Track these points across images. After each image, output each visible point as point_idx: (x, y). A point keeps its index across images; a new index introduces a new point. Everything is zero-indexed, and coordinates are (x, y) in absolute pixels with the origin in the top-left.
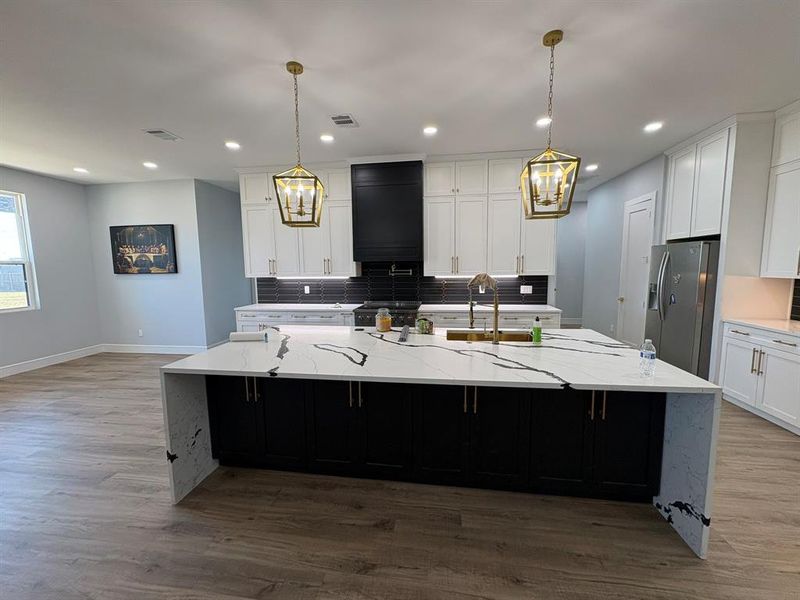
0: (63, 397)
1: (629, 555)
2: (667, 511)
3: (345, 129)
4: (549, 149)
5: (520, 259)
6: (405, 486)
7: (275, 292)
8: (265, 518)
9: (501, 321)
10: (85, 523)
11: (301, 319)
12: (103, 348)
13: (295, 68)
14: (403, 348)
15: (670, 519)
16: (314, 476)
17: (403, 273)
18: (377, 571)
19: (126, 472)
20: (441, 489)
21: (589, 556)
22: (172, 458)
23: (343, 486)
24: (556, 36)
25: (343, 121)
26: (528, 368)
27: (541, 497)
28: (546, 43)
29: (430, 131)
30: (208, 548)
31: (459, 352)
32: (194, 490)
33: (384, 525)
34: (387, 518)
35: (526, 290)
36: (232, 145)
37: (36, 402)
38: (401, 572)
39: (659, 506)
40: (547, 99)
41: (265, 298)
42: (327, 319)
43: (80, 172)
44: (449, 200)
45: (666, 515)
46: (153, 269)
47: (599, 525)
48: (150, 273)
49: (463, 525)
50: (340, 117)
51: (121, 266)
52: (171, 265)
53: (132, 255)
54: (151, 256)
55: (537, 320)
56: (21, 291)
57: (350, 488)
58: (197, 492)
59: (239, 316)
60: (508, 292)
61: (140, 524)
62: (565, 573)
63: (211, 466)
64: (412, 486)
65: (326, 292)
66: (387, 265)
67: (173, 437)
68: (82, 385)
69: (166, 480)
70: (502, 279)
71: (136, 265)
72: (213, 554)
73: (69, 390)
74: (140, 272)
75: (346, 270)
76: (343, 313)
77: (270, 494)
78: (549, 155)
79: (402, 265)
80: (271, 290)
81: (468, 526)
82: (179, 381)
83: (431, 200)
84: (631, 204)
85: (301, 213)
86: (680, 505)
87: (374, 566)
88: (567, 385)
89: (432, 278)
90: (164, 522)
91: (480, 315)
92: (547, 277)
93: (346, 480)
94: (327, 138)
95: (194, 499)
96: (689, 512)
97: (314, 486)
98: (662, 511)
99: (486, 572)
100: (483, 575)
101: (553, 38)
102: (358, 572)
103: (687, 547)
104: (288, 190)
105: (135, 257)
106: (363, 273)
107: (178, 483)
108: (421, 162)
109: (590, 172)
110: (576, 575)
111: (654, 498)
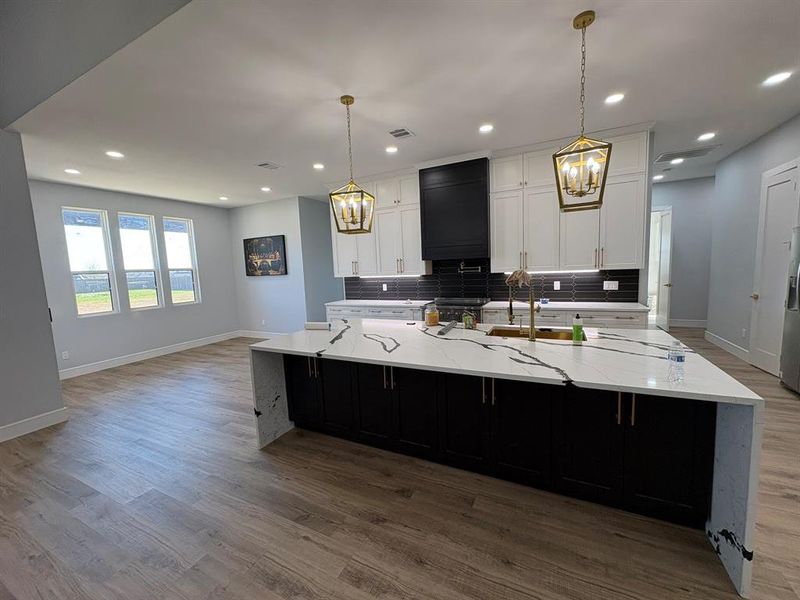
0: (210, 367)
1: (645, 571)
2: (717, 540)
3: (403, 140)
4: (582, 137)
5: (599, 253)
6: (433, 465)
7: (358, 289)
8: (316, 469)
9: (537, 317)
10: (206, 451)
11: (377, 313)
12: (240, 334)
13: (347, 100)
14: (439, 341)
15: (718, 551)
16: (361, 445)
17: (471, 270)
18: (386, 524)
19: (237, 422)
20: (465, 474)
21: (596, 561)
22: (258, 414)
23: (380, 457)
24: (587, 18)
25: (400, 133)
26: (543, 364)
27: (566, 499)
28: (576, 26)
29: (486, 129)
30: (273, 481)
31: (485, 346)
32: (274, 442)
33: (403, 492)
34: (408, 487)
35: (610, 285)
36: (319, 166)
37: (196, 369)
38: (406, 530)
39: (710, 534)
40: (580, 84)
41: (351, 295)
42: (397, 314)
43: (224, 199)
44: (515, 194)
45: (715, 545)
46: (271, 272)
47: (621, 536)
48: (268, 274)
49: (474, 506)
50: (396, 131)
51: (251, 270)
52: (282, 268)
53: (257, 261)
54: (269, 261)
55: (578, 317)
56: (189, 289)
57: (386, 459)
58: (276, 443)
59: (328, 309)
60: (588, 289)
61: (236, 458)
62: (559, 568)
63: (288, 426)
64: (440, 466)
65: (401, 290)
66: (455, 263)
67: (258, 398)
68: (222, 360)
69: (254, 430)
70: (581, 274)
71: (260, 269)
72: (277, 487)
73: (216, 362)
74: (262, 275)
75: (416, 269)
76: (412, 309)
77: (324, 453)
78: (581, 144)
79: (470, 263)
80: (356, 288)
81: (478, 508)
82: (263, 357)
83: (499, 195)
84: (770, 175)
85: (353, 222)
86: (727, 534)
87: (385, 520)
88: (569, 382)
89: (501, 275)
90: (249, 459)
91: (520, 313)
92: (638, 270)
93: (384, 452)
94: (392, 150)
95: (273, 448)
96: (733, 542)
97: (358, 453)
98: (712, 540)
99: (480, 548)
100: (477, 549)
101: (585, 19)
102: (372, 522)
103: (729, 581)
104: (343, 204)
105: (259, 262)
106: (434, 270)
107: (262, 434)
108: (486, 158)
109: (704, 142)
110: (571, 573)
111: (707, 524)
